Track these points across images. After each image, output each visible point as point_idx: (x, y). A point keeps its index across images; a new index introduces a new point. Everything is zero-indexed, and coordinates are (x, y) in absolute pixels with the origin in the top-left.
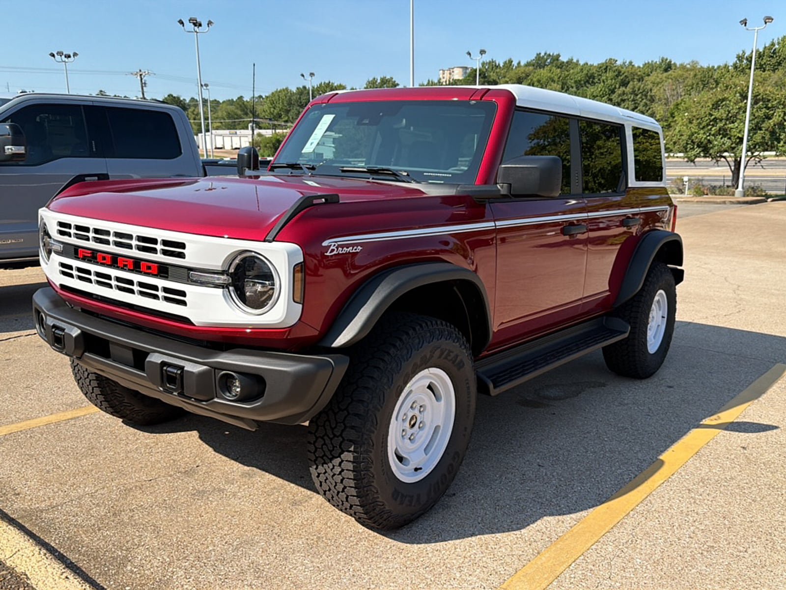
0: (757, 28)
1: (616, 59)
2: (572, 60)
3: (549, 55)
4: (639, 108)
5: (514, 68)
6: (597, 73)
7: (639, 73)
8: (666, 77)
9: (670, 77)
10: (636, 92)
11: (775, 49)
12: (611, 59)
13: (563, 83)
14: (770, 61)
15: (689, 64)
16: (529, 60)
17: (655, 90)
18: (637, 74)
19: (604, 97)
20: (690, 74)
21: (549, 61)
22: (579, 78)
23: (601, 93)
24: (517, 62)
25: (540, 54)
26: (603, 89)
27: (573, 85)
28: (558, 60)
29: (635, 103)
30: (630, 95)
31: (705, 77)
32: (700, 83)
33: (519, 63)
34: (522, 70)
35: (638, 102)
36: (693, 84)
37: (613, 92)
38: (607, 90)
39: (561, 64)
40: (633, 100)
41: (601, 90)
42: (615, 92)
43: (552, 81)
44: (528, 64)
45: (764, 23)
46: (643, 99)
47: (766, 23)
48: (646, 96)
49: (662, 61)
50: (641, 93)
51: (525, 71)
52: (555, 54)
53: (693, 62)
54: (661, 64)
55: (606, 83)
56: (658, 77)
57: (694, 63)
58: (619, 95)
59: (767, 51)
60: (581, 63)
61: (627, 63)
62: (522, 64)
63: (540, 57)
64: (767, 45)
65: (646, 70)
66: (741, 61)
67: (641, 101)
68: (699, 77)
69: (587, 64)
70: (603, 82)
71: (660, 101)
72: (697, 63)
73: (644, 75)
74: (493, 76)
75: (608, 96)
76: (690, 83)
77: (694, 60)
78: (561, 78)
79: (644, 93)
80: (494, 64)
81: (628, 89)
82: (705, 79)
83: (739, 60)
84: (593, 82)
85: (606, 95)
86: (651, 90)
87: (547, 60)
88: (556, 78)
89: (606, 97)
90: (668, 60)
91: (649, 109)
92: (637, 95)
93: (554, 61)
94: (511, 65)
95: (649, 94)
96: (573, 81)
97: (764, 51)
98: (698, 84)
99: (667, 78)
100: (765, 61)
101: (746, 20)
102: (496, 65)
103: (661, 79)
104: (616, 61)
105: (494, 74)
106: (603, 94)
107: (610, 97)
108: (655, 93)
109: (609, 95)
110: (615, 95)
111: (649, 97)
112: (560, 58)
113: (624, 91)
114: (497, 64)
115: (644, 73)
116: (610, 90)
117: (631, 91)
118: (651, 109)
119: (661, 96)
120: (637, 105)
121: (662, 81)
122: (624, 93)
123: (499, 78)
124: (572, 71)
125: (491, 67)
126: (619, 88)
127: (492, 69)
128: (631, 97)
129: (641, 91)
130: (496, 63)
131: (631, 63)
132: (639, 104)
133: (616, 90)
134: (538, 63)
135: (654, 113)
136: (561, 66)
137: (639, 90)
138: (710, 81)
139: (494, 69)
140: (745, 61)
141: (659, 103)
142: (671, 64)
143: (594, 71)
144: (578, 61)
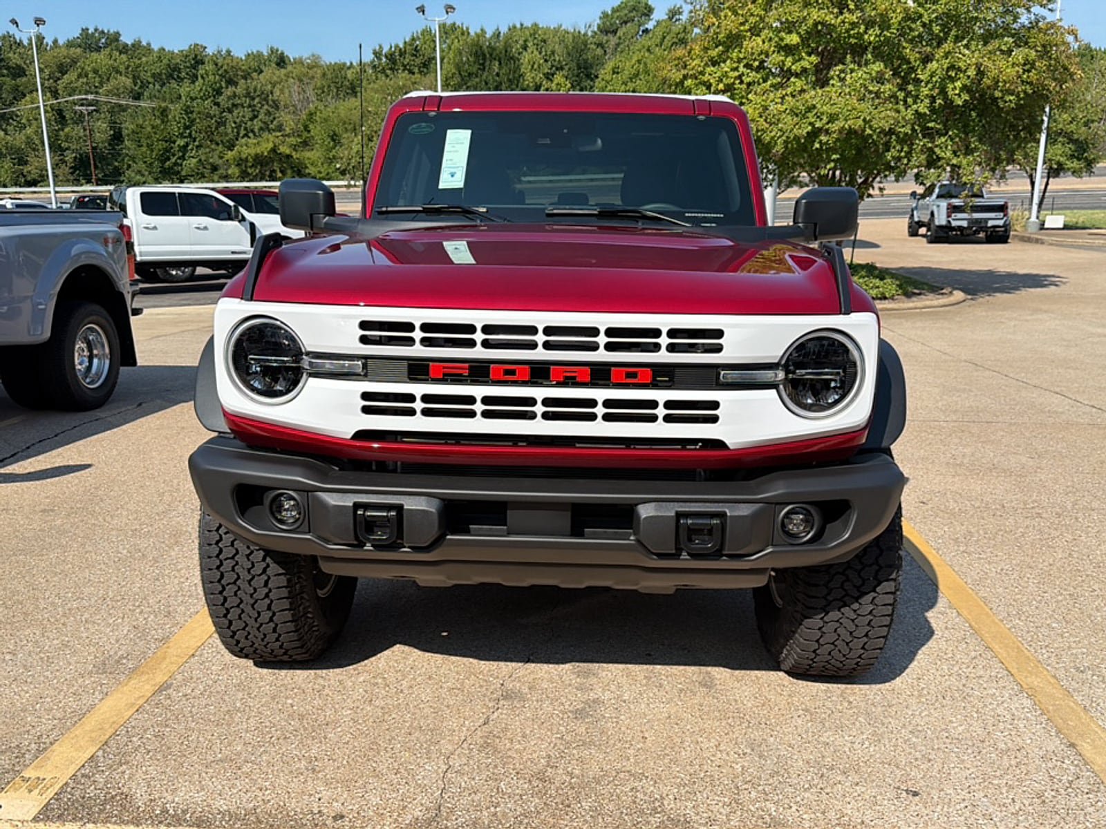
0: (437, 19)
1: (204, 45)
2: (141, 42)
3: (103, 32)
4: (260, 117)
5: (48, 48)
6: (183, 64)
7: (243, 68)
8: (285, 75)
9: (291, 75)
10: (252, 94)
11: (417, 47)
12: (198, 45)
13: (134, 76)
14: (414, 60)
15: (309, 59)
16: (71, 38)
17: (277, 92)
18: (240, 69)
19: (207, 99)
20: (316, 72)
21: (103, 40)
22: (158, 71)
23: (202, 94)
24: (52, 39)
25: (87, 29)
26: (204, 88)
27: (151, 80)
28: (117, 40)
29: (253, 111)
30: (244, 99)
31: (337, 77)
32: (332, 85)
33: (55, 41)
34: (64, 51)
35: (257, 109)
36: (324, 87)
37: (218, 92)
38: (209, 90)
39: (124, 48)
40: (250, 106)
41: (201, 89)
42: (222, 93)
43: (117, 73)
44: (70, 44)
45: (444, 12)
46: (263, 105)
47: (447, 12)
48: (266, 100)
49: (272, 51)
50: (258, 96)
51: (68, 54)
52: (112, 31)
53: (313, 55)
54: (270, 56)
55: (207, 80)
56: (274, 74)
57: (316, 58)
58: (229, 98)
59: (408, 47)
60: (155, 47)
61: (224, 52)
62: (61, 42)
63: (87, 34)
64: (407, 40)
65: (252, 63)
66: (379, 59)
67: (261, 108)
68: (330, 76)
69: (164, 50)
70: (202, 77)
71: (287, 108)
72: (319, 57)
73: (249, 71)
74: (15, 58)
75: (212, 98)
76: (319, 84)
77: (315, 53)
78: (130, 69)
79: (263, 96)
80: (12, 39)
81: (239, 90)
82: (337, 80)
83: (376, 57)
84: (178, 77)
85: (210, 97)
86: (272, 93)
87: (100, 40)
88: (122, 68)
89: (209, 100)
90: (279, 52)
91: (274, 118)
92: (253, 99)
93: (111, 41)
94: (42, 44)
95: (270, 97)
96: (149, 74)
97: (405, 48)
98: (329, 86)
99: (287, 76)
100: (407, 60)
101: (423, 6)
102: (16, 42)
103: (279, 77)
104: (205, 48)
105: (16, 56)
106: (204, 95)
107: (217, 101)
108: (279, 96)
109: (214, 97)
110: (222, 97)
111: (270, 103)
112: (121, 38)
113: (234, 92)
114: (18, 41)
115: (250, 68)
116: (214, 90)
117: (245, 92)
118: (277, 120)
119: (288, 102)
120: (256, 113)
121: (281, 81)
122: (235, 95)
123: (25, 63)
124: (144, 59)
125: (7, 44)
126: (227, 88)
127: (11, 48)
128: (245, 102)
129: (258, 93)
130: (14, 38)
131: (229, 52)
132: (258, 112)
133: (223, 90)
134: (86, 43)
135: (282, 125)
136: (124, 49)
137: (255, 91)
138: (344, 83)
139: (14, 47)
140: (384, 59)
141: (286, 110)
142: (284, 57)
143: (178, 61)
144: (149, 44)
